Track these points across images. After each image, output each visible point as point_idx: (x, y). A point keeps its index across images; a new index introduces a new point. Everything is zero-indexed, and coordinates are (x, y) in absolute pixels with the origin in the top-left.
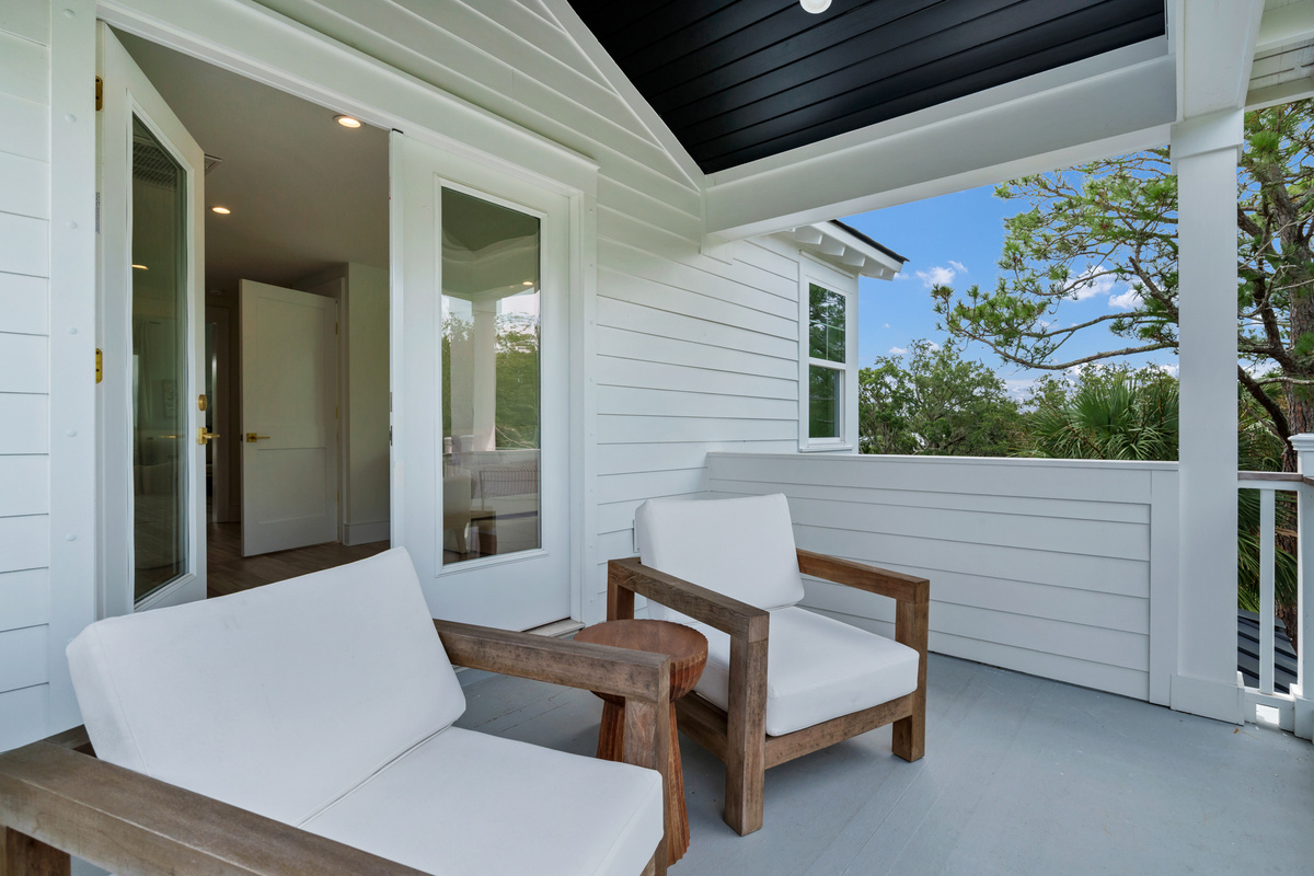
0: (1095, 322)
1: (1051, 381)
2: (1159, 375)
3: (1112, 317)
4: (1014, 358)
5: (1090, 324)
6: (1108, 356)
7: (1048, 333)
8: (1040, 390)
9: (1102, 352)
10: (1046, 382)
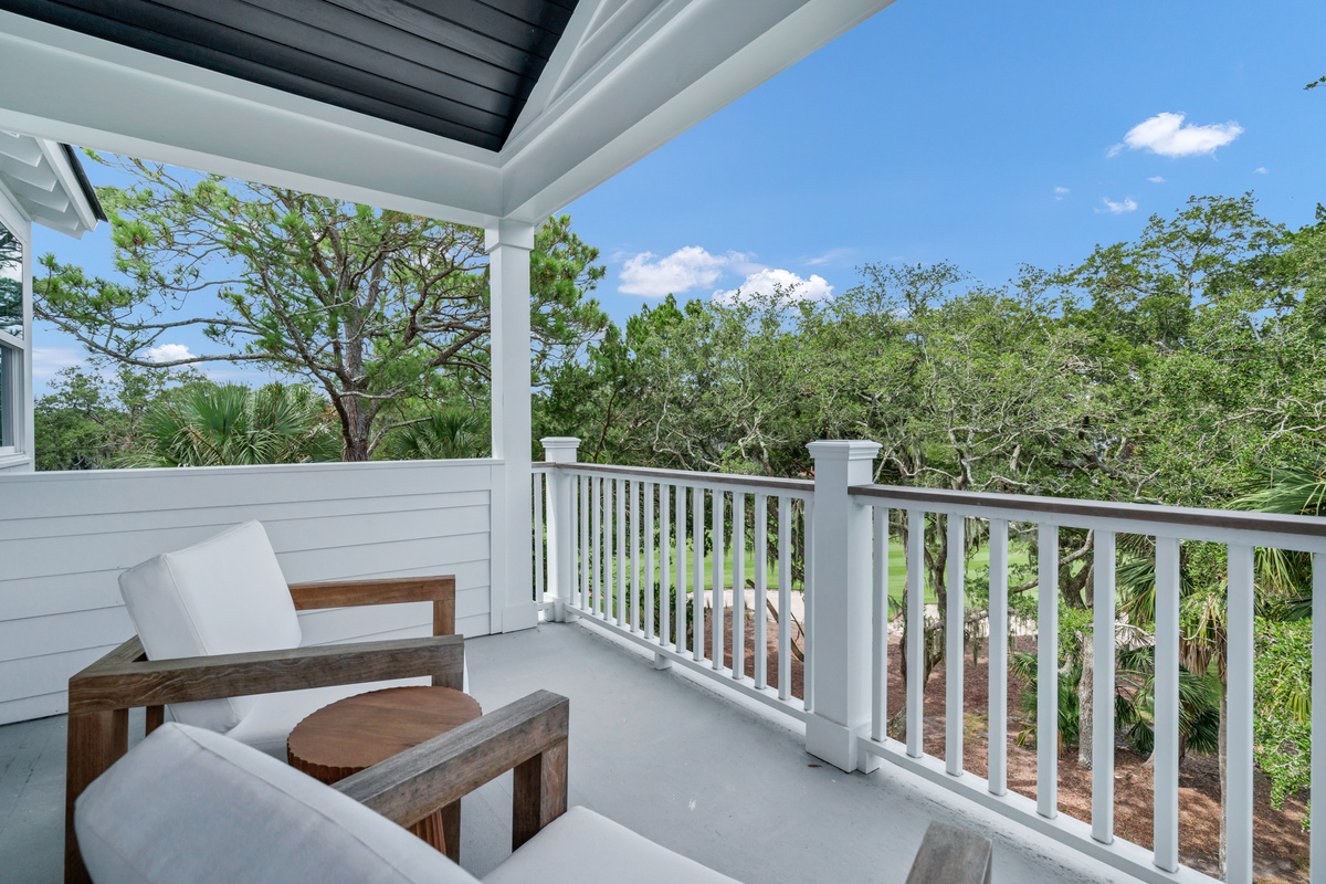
0: (188, 322)
1: (80, 376)
2: (199, 379)
3: (205, 321)
4: (105, 350)
5: (183, 324)
6: (212, 359)
7: (145, 324)
8: (66, 384)
9: (206, 355)
10: (73, 376)
